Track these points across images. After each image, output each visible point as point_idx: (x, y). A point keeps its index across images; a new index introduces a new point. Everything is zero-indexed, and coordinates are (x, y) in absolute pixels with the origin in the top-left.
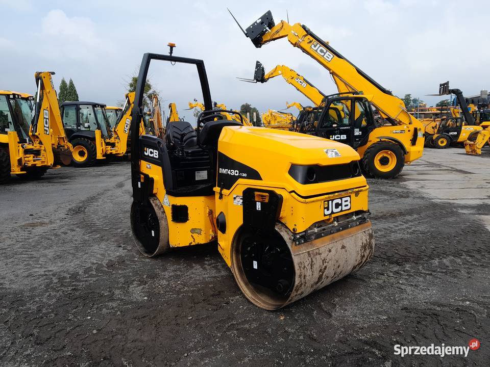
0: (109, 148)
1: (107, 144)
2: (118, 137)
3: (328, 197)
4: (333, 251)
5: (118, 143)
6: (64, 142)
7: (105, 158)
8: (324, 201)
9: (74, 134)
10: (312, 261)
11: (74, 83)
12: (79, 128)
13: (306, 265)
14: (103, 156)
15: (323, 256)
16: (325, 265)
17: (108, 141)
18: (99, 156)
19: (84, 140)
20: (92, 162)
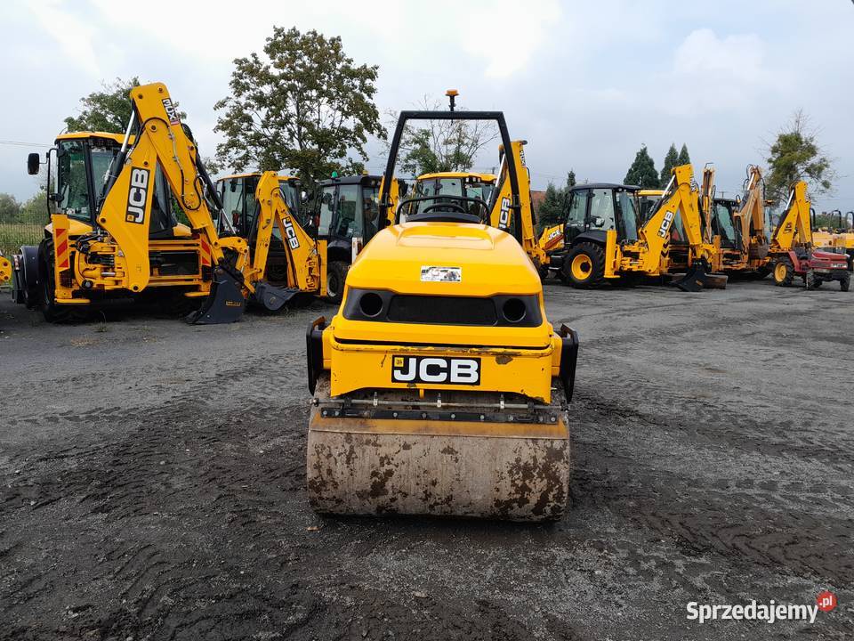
0: (628, 260)
1: (626, 254)
2: (645, 244)
3: (401, 350)
4: (416, 451)
5: (644, 253)
6: (531, 246)
7: (619, 276)
8: (394, 357)
9: (579, 236)
10: (352, 452)
11: (688, 152)
12: (588, 226)
13: (335, 453)
14: (616, 273)
15: (383, 451)
16: (387, 467)
17: (626, 248)
18: (609, 273)
19: (591, 245)
20: (597, 282)
